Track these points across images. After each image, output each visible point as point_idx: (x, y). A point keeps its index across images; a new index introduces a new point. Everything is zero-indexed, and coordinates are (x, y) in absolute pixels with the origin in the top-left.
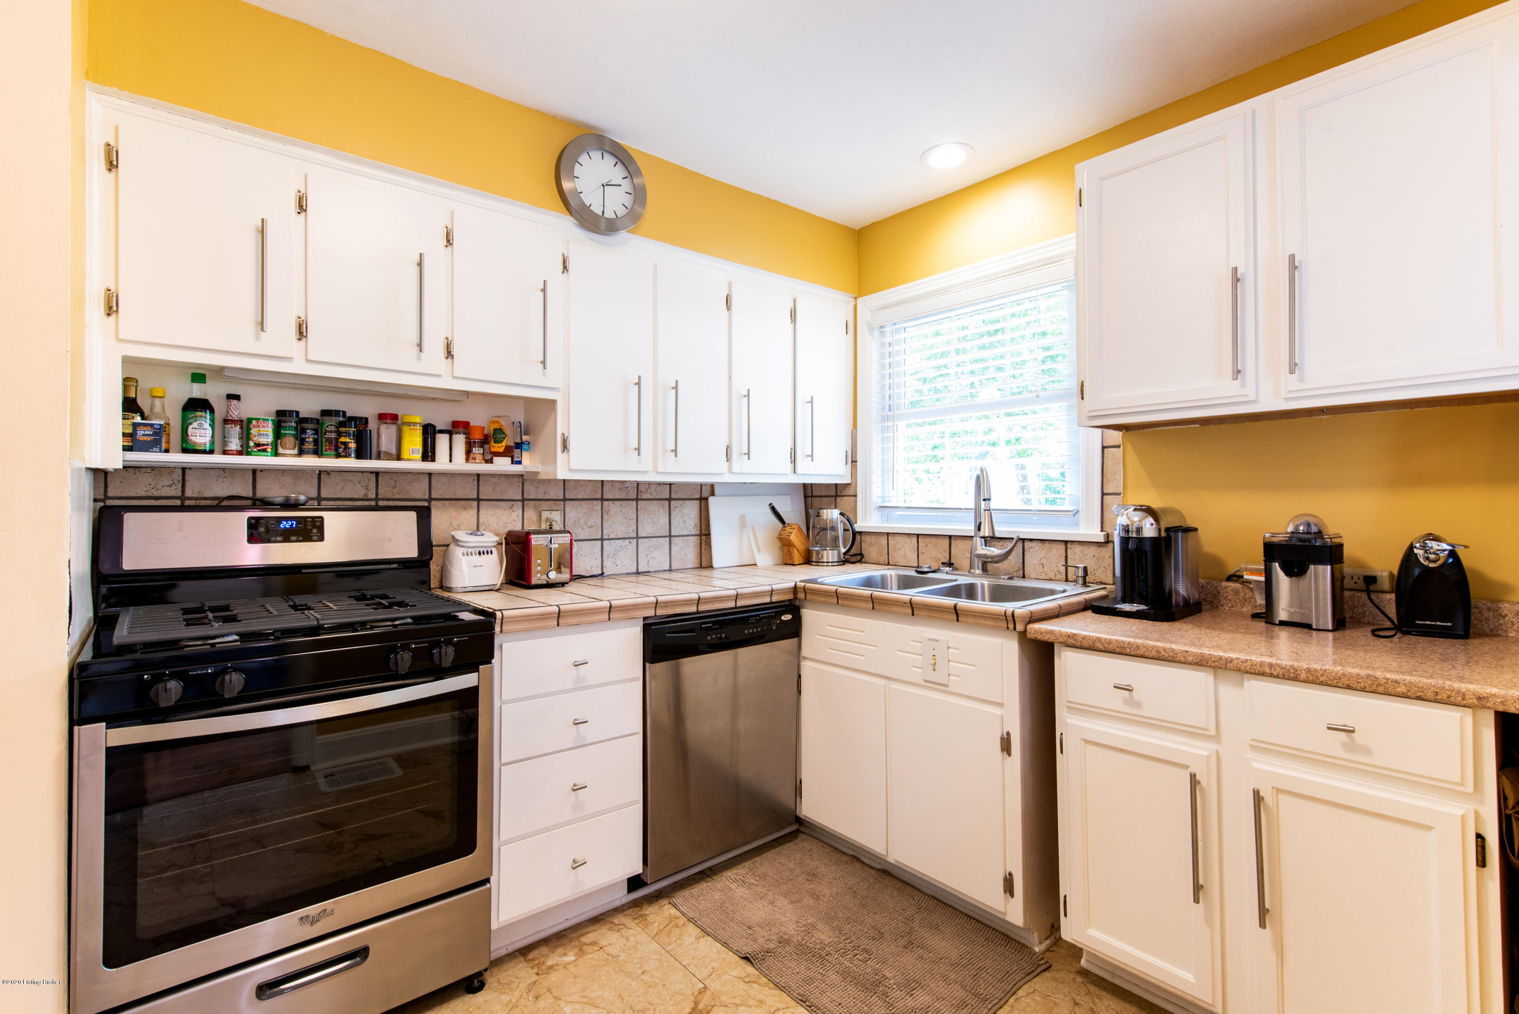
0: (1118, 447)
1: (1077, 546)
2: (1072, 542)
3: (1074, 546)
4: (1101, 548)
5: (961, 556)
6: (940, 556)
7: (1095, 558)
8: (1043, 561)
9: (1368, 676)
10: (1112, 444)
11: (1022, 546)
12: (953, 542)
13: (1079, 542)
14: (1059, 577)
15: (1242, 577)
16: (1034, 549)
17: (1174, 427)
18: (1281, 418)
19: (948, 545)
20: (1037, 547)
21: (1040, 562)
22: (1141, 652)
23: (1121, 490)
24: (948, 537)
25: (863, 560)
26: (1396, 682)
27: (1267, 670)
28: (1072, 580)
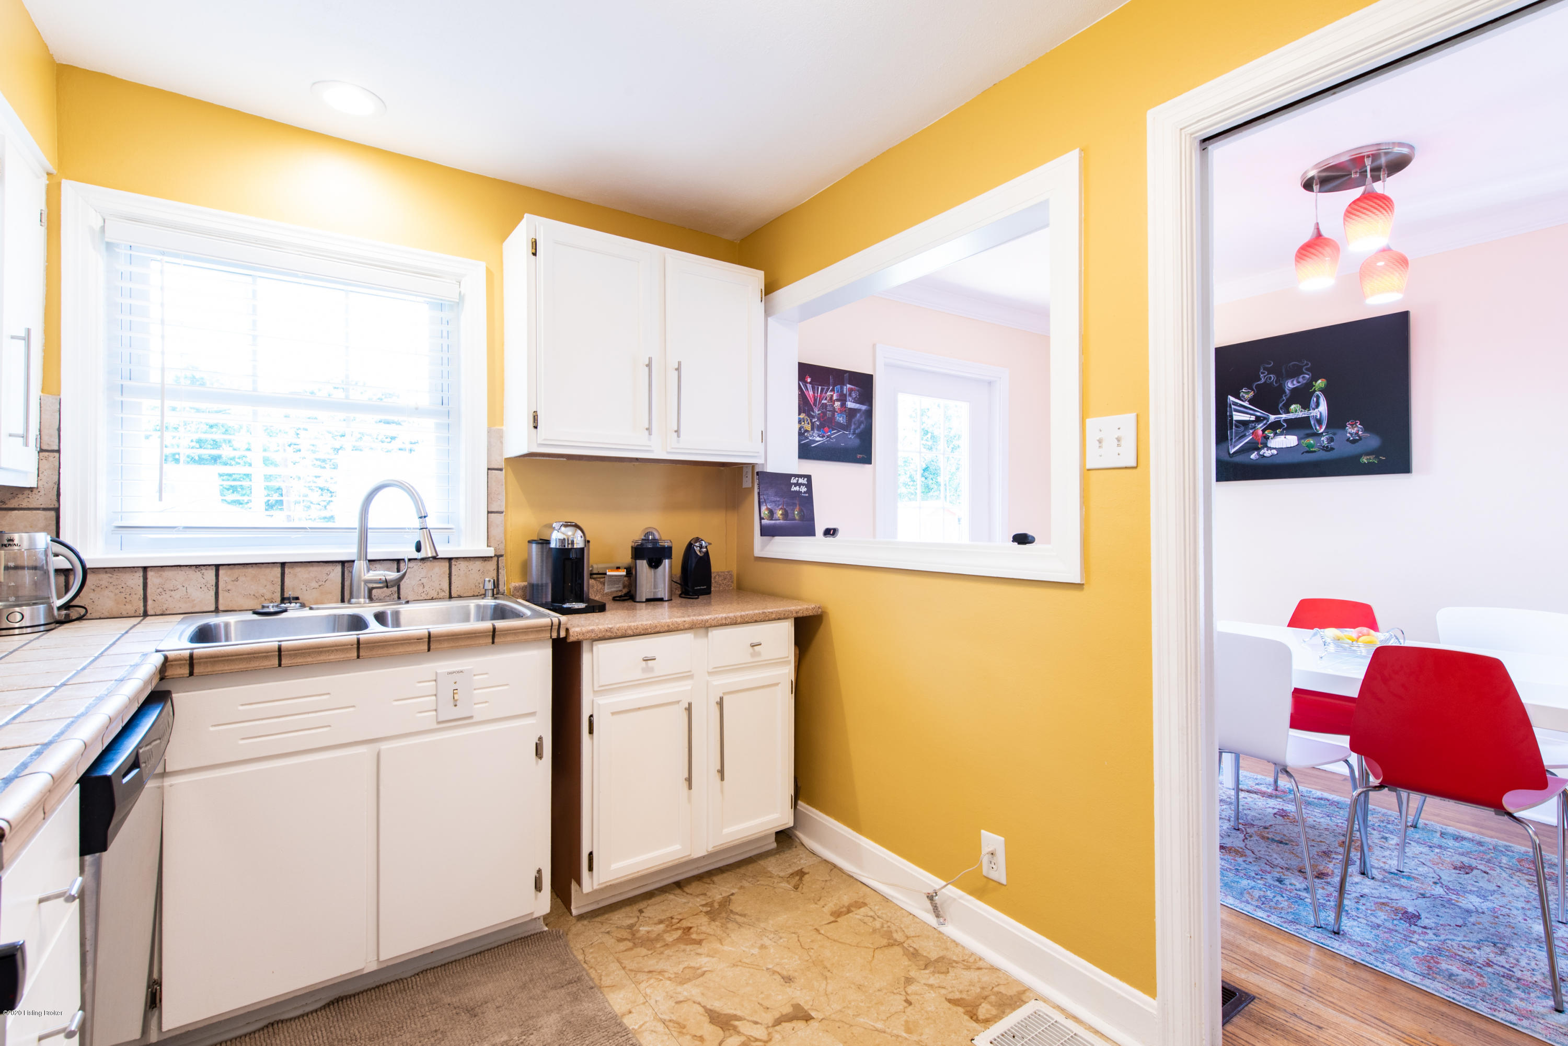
0: (501, 470)
1: (462, 563)
2: (457, 558)
3: (458, 562)
4: (486, 562)
5: (304, 587)
6: (265, 591)
7: (481, 572)
8: (424, 581)
9: (763, 613)
10: (496, 467)
11: (396, 567)
12: (287, 570)
13: (464, 558)
14: (442, 595)
15: (605, 574)
16: (412, 570)
17: (548, 458)
18: (616, 461)
19: (279, 575)
20: (416, 567)
21: (420, 582)
22: (658, 629)
23: (503, 509)
24: (280, 565)
25: (88, 616)
26: (772, 613)
27: (724, 622)
28: (456, 596)
